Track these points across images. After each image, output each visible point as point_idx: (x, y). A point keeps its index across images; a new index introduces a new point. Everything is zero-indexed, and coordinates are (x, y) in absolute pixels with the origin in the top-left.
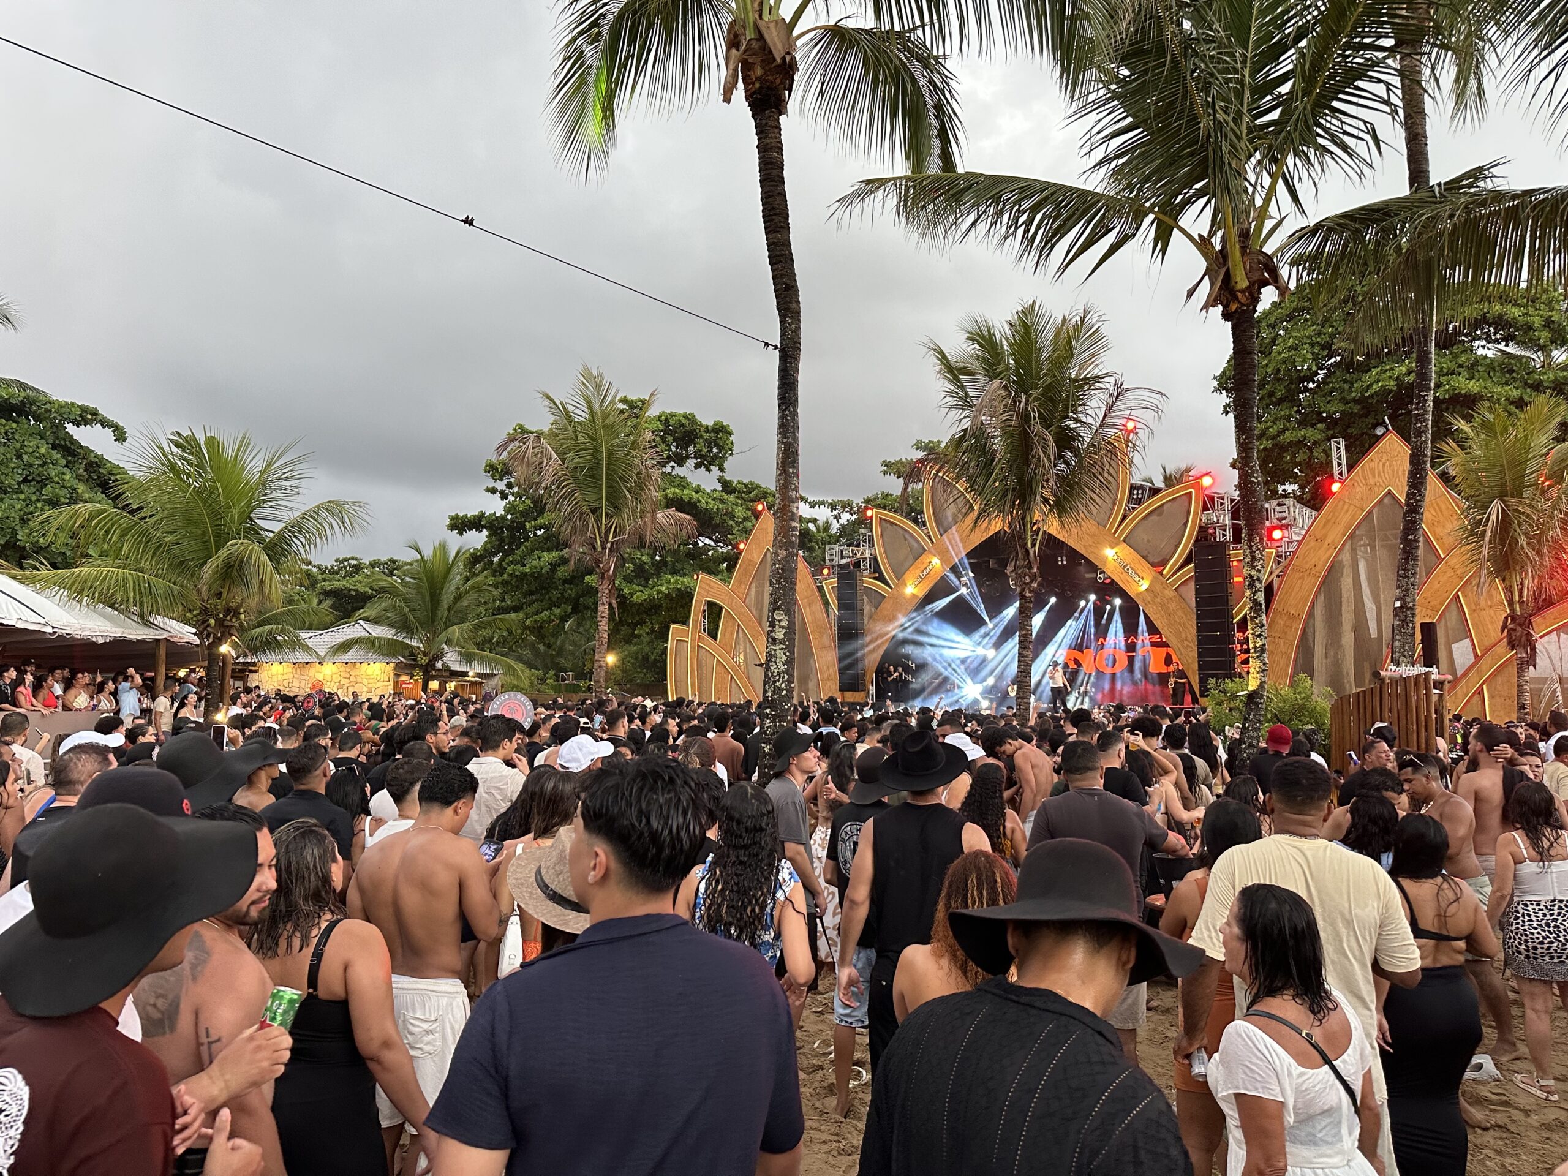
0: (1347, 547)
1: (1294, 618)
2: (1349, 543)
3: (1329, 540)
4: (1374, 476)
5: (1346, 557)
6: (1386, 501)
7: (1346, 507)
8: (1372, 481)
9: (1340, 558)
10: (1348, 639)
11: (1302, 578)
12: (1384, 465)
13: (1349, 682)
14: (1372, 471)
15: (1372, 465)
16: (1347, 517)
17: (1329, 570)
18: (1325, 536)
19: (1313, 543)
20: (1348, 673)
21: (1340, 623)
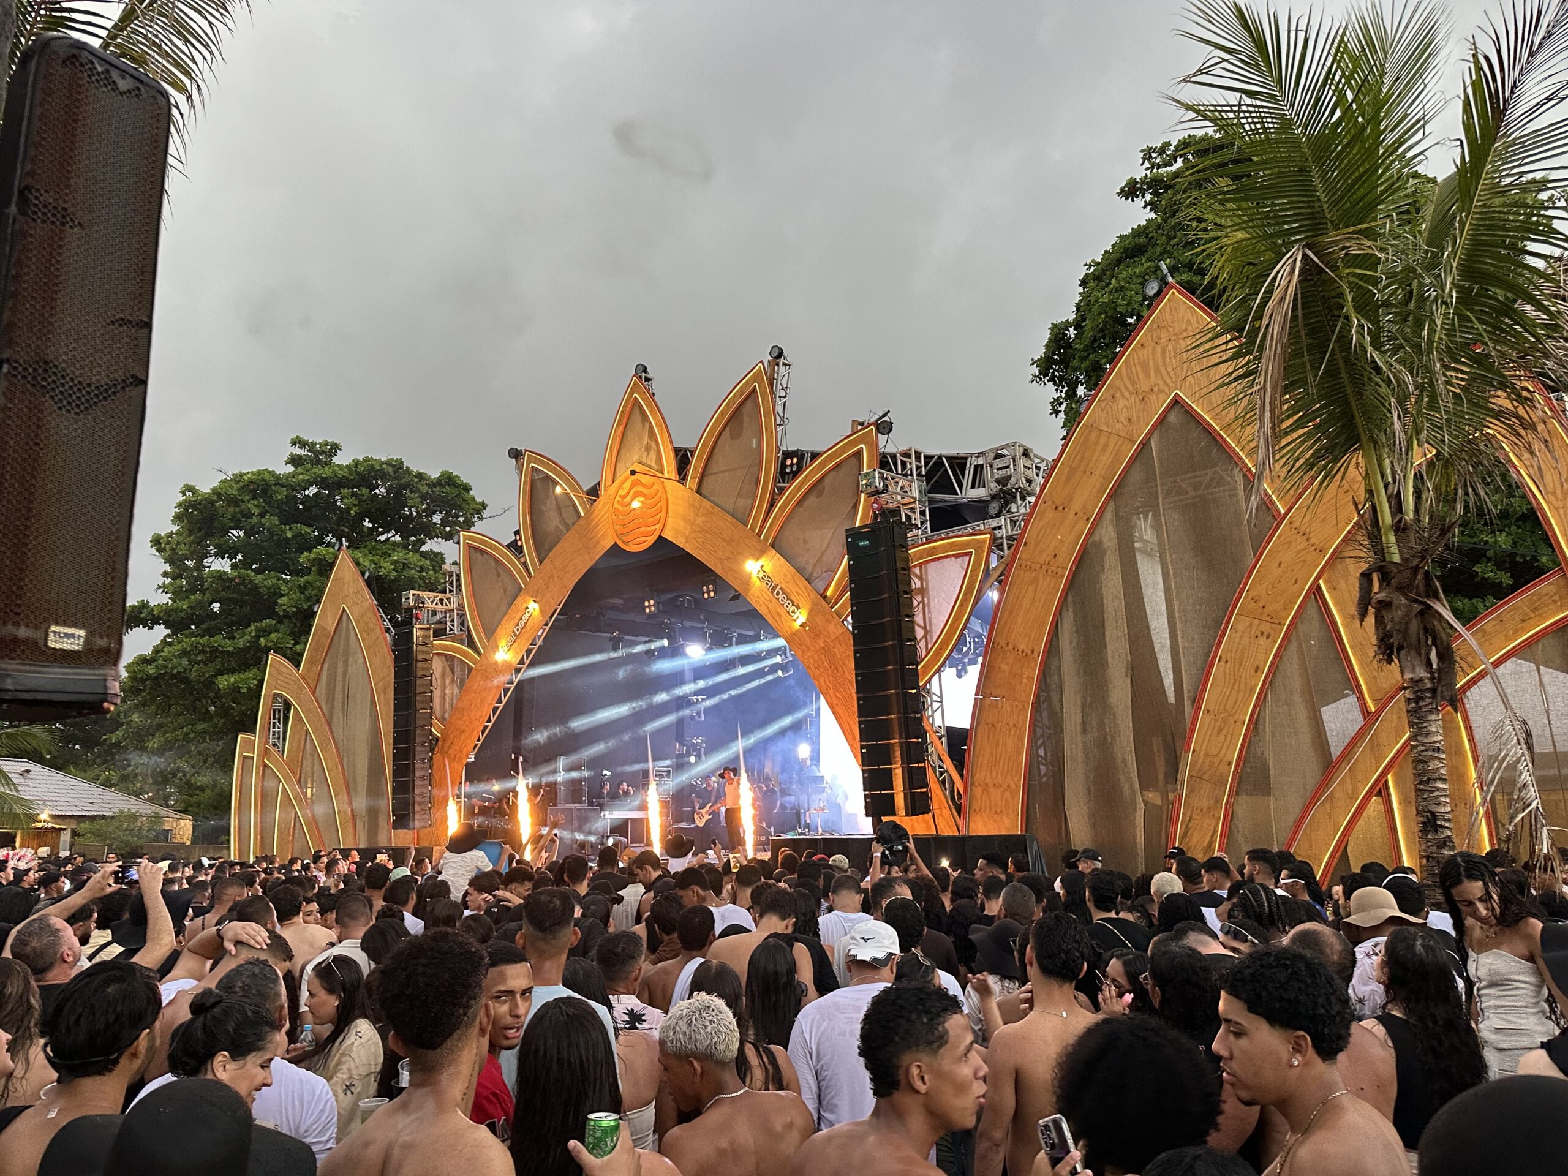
0: (1109, 514)
1: (1026, 656)
2: (1112, 505)
3: (1076, 506)
4: (1147, 375)
5: (1107, 534)
6: (1172, 418)
7: (1103, 440)
8: (1144, 385)
9: (1096, 537)
10: (1120, 692)
11: (1035, 581)
12: (1164, 351)
13: (1129, 779)
14: (1144, 365)
15: (1144, 354)
16: (1106, 458)
17: (1080, 561)
18: (1070, 498)
19: (1050, 515)
20: (1124, 761)
21: (1103, 664)
